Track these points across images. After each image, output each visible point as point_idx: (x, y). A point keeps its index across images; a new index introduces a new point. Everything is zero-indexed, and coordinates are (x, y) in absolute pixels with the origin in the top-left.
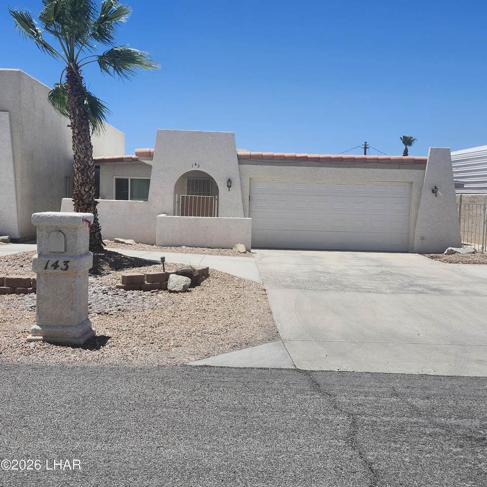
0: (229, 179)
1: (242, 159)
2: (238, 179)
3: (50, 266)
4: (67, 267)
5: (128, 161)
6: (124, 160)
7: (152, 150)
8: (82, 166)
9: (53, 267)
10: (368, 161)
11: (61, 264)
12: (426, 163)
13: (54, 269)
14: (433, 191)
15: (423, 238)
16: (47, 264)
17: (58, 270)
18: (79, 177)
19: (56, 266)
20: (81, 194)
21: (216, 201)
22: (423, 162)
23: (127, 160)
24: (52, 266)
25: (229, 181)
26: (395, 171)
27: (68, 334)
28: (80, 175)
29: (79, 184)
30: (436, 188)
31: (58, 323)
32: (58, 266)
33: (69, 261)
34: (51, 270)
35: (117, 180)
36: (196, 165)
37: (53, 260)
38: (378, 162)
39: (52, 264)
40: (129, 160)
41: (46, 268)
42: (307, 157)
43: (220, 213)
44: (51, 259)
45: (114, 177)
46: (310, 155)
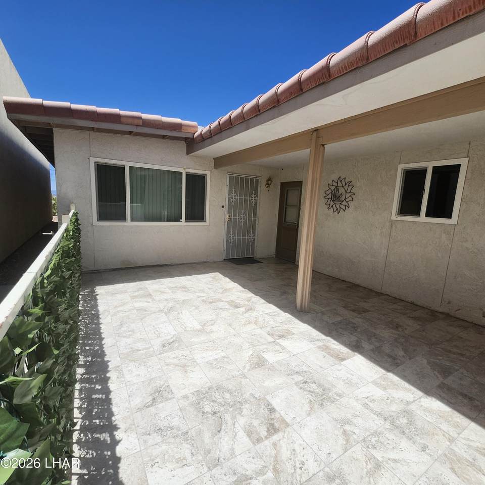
45: (93, 160)
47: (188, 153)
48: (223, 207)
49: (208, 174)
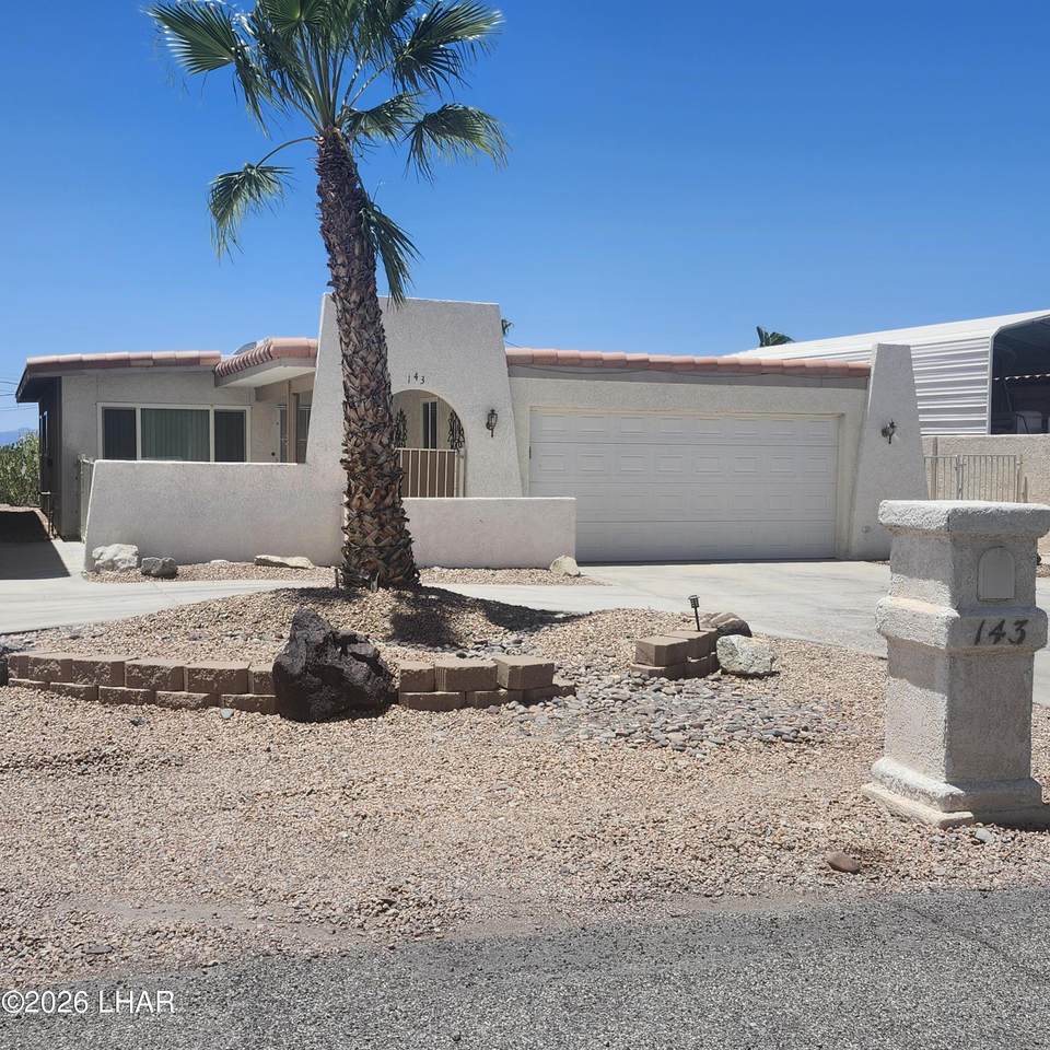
0: (493, 411)
1: (516, 365)
2: (510, 410)
3: (986, 635)
4: (1023, 633)
5: (141, 366)
6: (133, 363)
7: (312, 342)
8: (373, 384)
9: (993, 637)
10: (765, 371)
11: (1010, 629)
12: (869, 375)
13: (995, 643)
14: (885, 432)
15: (868, 530)
16: (979, 633)
17: (1004, 645)
18: (366, 410)
19: (998, 633)
20: (373, 451)
21: (462, 461)
22: (863, 373)
23: (140, 363)
24: (991, 634)
25: (492, 414)
26: (812, 391)
27: (1022, 800)
28: (368, 404)
29: (368, 426)
30: (892, 425)
31: (993, 773)
32: (1004, 634)
33: (1026, 621)
34: (988, 646)
35: (108, 413)
36: (416, 377)
37: (992, 620)
38: (782, 373)
39: (989, 630)
40: (147, 363)
41: (978, 640)
42: (647, 361)
43: (469, 489)
44: (986, 618)
45: (100, 405)
46: (654, 358)
47: (216, 385)
48: (273, 454)
49: (248, 409)
